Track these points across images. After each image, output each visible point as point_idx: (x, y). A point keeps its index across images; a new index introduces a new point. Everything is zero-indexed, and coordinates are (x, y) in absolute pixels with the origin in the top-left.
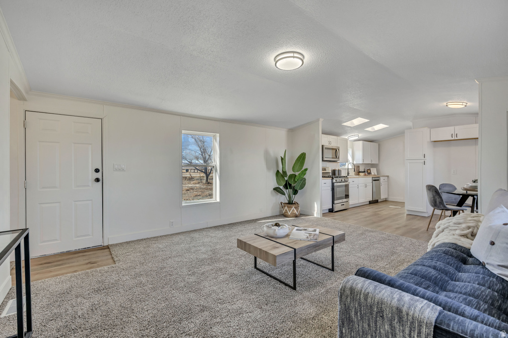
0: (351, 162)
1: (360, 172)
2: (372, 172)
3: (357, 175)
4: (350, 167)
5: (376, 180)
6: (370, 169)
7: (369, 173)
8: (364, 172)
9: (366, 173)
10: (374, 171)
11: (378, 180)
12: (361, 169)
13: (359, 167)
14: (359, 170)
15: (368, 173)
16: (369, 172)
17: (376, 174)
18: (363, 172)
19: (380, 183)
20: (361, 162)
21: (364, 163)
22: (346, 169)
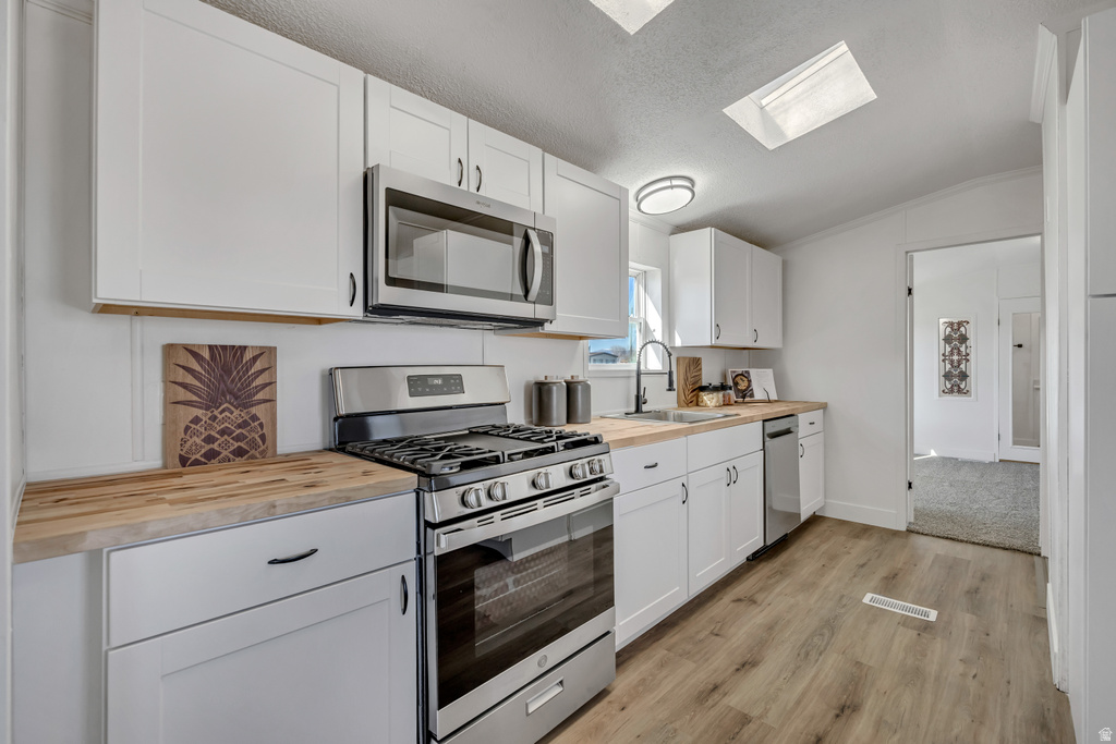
0: (658, 336)
1: (703, 389)
2: (754, 386)
3: (689, 404)
4: (654, 361)
5: (779, 431)
6: (745, 375)
7: (745, 394)
8: (723, 387)
9: (732, 392)
10: (763, 383)
11: (788, 432)
12: (710, 375)
13: (696, 362)
14: (699, 377)
15: (738, 391)
16: (743, 385)
17: (774, 397)
18: (716, 389)
19: (796, 445)
20: (706, 338)
21: (721, 342)
22: (626, 376)
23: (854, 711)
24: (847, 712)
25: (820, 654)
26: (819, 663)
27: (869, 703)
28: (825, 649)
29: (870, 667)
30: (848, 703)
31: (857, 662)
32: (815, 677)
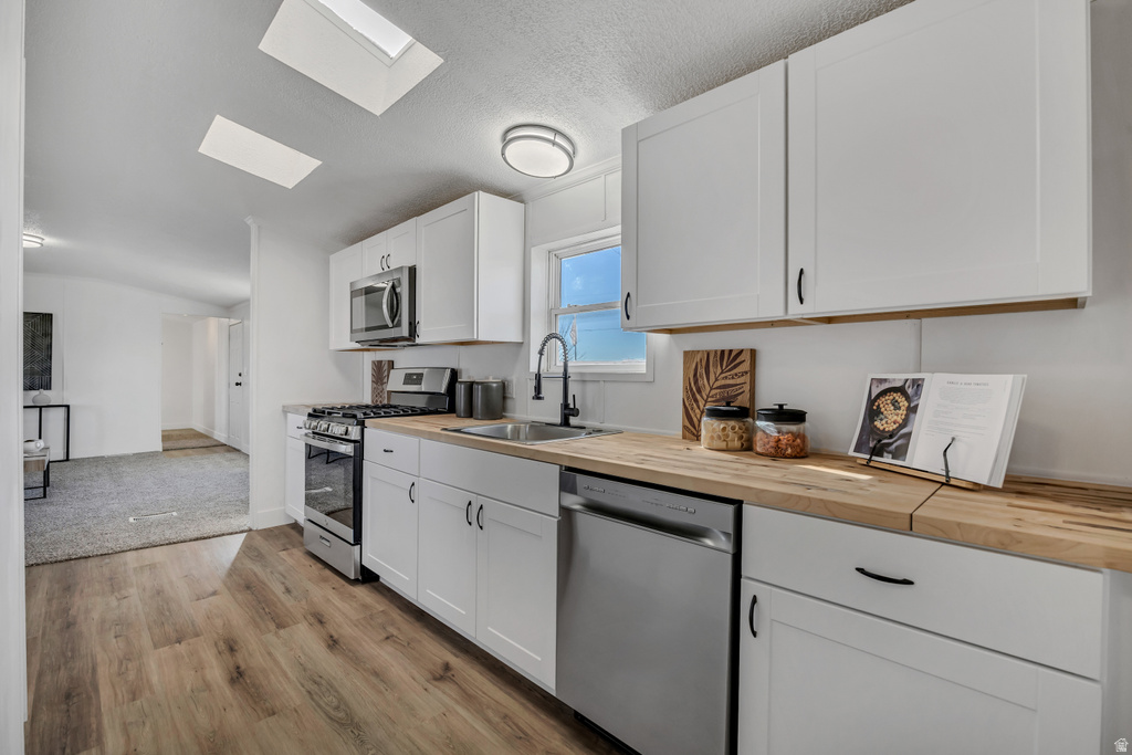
23: (232, 679)
24: (235, 675)
25: (309, 692)
26: (299, 685)
27: (228, 692)
28: (312, 699)
29: (260, 719)
30: (241, 679)
31: (274, 713)
32: (285, 674)
